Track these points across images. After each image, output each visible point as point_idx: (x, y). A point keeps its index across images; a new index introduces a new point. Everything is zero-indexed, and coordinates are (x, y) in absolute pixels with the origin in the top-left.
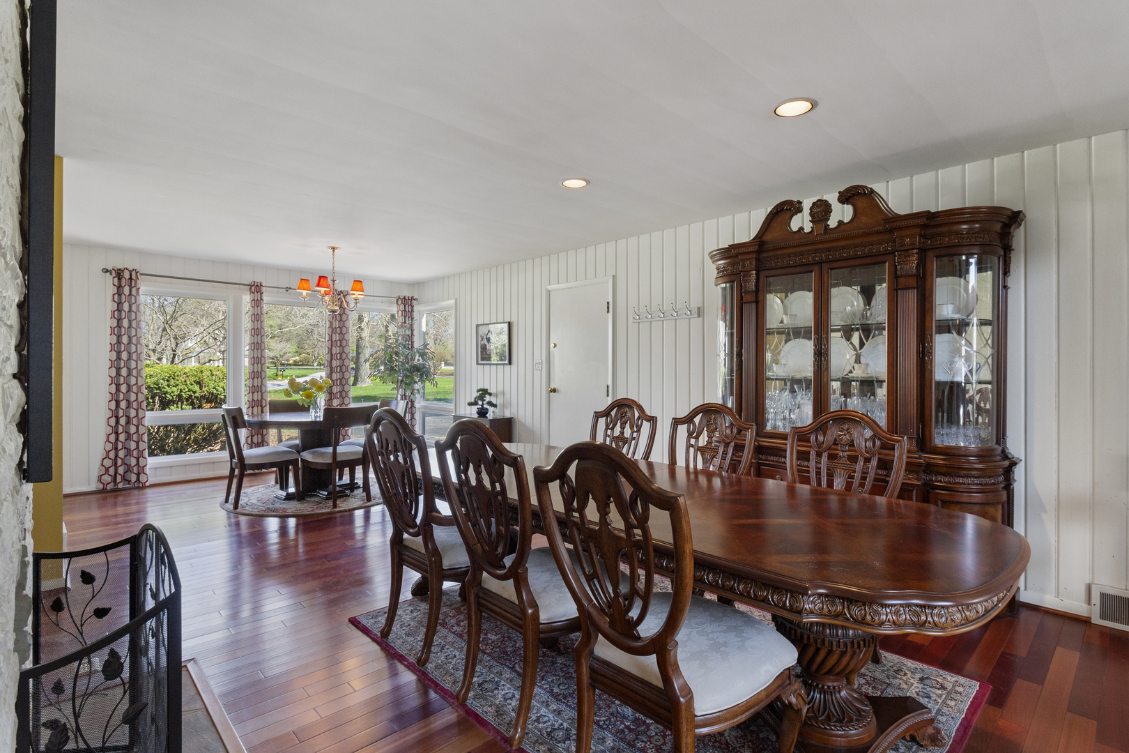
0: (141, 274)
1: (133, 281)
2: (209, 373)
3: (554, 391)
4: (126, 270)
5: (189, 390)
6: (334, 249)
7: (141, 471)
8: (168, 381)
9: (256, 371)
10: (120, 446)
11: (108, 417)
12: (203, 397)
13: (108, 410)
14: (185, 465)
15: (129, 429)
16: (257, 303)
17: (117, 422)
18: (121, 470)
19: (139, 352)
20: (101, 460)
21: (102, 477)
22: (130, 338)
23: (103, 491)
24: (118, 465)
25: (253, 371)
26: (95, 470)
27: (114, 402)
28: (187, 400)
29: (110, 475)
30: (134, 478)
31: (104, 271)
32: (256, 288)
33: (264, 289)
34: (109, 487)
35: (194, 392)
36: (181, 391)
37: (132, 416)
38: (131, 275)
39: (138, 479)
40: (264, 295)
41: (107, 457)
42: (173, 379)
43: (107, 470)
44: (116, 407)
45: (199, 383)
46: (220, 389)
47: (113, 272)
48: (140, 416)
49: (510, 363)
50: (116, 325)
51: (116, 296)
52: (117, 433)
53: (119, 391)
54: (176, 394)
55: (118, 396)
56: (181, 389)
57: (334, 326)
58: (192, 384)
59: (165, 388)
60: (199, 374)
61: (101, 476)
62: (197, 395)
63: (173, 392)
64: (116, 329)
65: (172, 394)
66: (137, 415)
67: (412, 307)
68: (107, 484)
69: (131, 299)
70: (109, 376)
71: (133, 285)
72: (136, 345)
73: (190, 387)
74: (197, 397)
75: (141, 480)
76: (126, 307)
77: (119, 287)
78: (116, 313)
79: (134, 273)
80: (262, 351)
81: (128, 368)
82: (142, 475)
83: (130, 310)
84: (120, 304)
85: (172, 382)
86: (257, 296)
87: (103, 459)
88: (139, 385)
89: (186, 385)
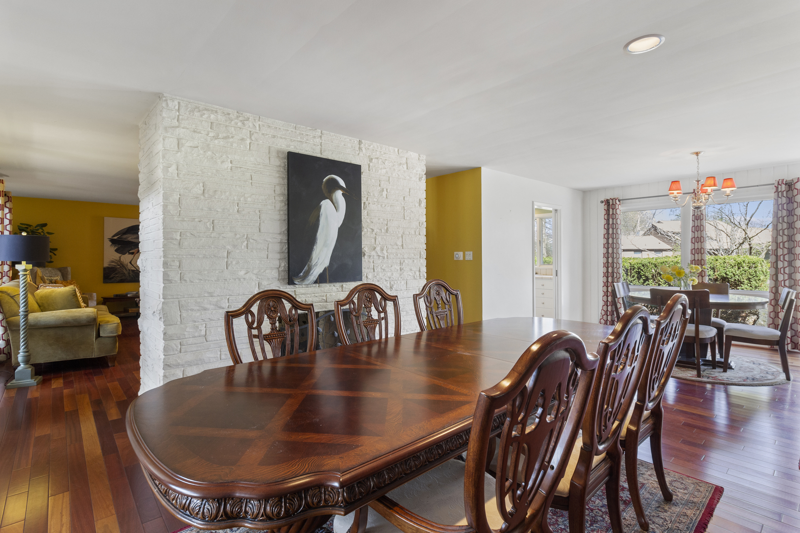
0: (621, 200)
6: (697, 154)
11: (602, 286)
13: (602, 282)
17: (607, 290)
24: (608, 315)
31: (601, 202)
44: (607, 281)
47: (604, 202)
51: (606, 216)
55: (607, 274)
64: (606, 235)
70: (603, 262)
78: (606, 225)
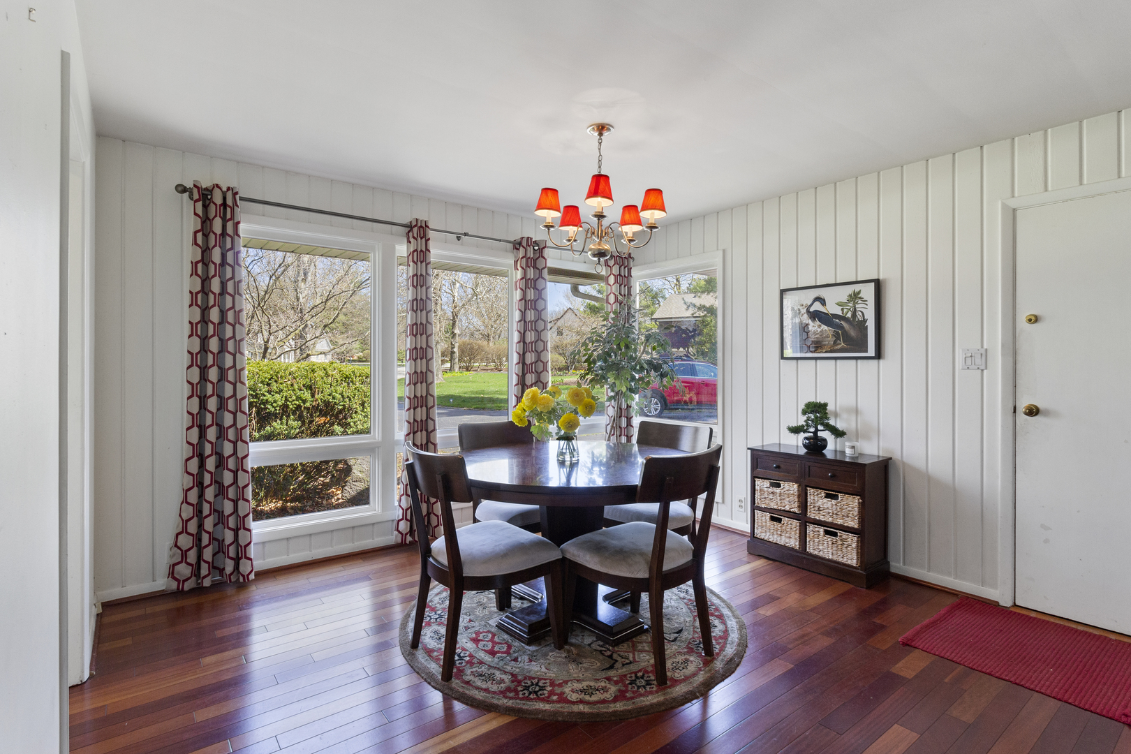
0: (241, 199)
1: (229, 210)
2: (322, 373)
3: (1033, 412)
4: (216, 189)
5: (298, 398)
6: (601, 128)
7: (241, 554)
8: (268, 385)
9: (419, 371)
10: (206, 509)
11: (185, 457)
12: (316, 408)
13: (186, 445)
14: (310, 535)
15: (222, 477)
16: (420, 256)
17: (202, 465)
18: (208, 554)
19: (238, 339)
20: (174, 536)
21: (176, 567)
22: (223, 314)
23: (179, 593)
24: (203, 544)
25: (415, 372)
26: (164, 556)
27: (195, 430)
28: (294, 413)
29: (189, 564)
30: (229, 568)
31: (180, 189)
32: (418, 231)
33: (431, 234)
34: (187, 586)
35: (304, 401)
36: (287, 400)
37: (226, 455)
38: (225, 199)
39: (237, 567)
40: (430, 243)
41: (184, 530)
42: (276, 381)
43: (184, 554)
44: (200, 438)
45: (310, 387)
46: (338, 396)
47: (195, 190)
48: (240, 455)
49: (879, 355)
50: (199, 288)
51: (200, 235)
52: (201, 486)
53: (206, 409)
54: (280, 403)
55: (203, 418)
56: (286, 397)
57: (528, 298)
58: (301, 390)
59: (264, 395)
60: (311, 375)
61: (174, 565)
62: (308, 404)
63: (275, 402)
64: (199, 296)
65: (274, 404)
66: (235, 452)
67: (630, 270)
68: (184, 581)
69: (225, 242)
70: (188, 382)
71: (229, 216)
72: (234, 326)
73: (299, 393)
74: (308, 409)
75: (241, 569)
76: (216, 255)
77: (206, 221)
78: (200, 266)
79: (229, 195)
80: (427, 337)
81: (219, 367)
82: (243, 561)
83: (224, 263)
84: (206, 250)
85: (274, 386)
86: (421, 245)
87: (177, 535)
88: (238, 397)
89: (294, 390)
